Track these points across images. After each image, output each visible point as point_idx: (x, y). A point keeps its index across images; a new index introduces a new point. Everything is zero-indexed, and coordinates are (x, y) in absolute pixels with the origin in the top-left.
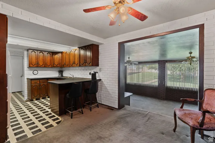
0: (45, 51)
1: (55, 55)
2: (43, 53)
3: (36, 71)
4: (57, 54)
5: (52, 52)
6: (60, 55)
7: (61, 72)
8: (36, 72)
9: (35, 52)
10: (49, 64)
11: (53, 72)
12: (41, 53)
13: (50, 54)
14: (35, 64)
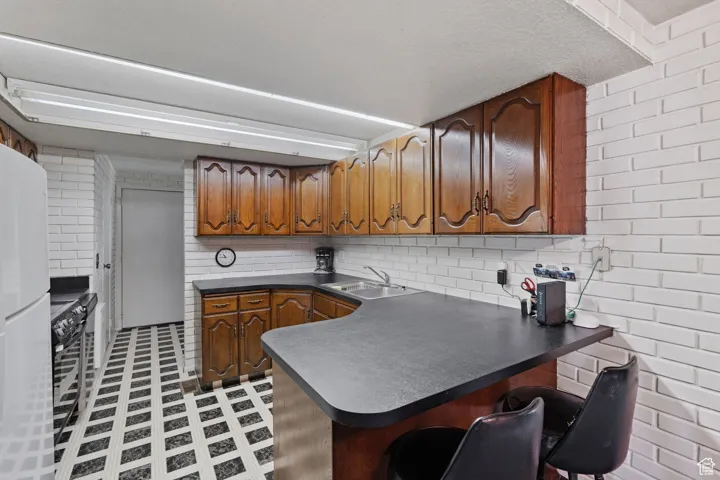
0: (262, 165)
1: (303, 180)
2: (254, 174)
3: (228, 253)
4: (310, 175)
5: (291, 168)
6: (323, 176)
7: (326, 254)
8: (226, 256)
9: (223, 171)
10: (277, 219)
11: (294, 252)
12: (247, 172)
13: (283, 177)
14: (223, 223)
